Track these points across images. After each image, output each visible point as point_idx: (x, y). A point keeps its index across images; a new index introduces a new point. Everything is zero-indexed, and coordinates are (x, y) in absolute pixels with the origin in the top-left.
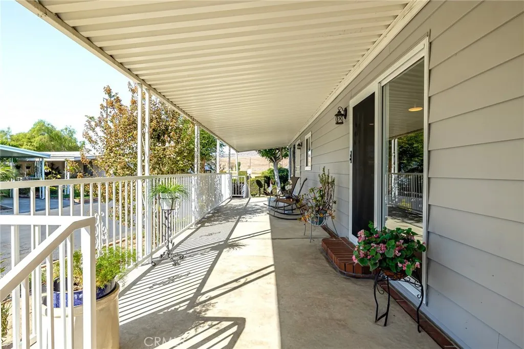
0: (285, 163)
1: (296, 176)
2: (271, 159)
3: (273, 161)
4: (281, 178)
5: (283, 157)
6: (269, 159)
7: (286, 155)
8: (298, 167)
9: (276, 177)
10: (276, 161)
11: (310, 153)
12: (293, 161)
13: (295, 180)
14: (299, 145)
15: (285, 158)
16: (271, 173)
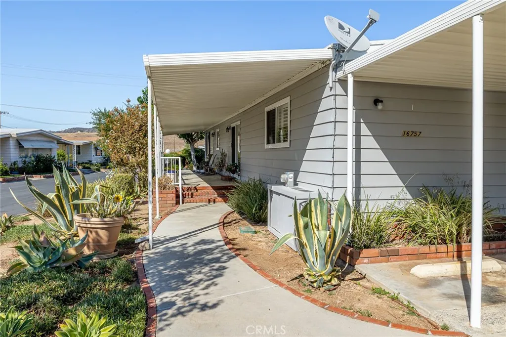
0: (201, 145)
1: (211, 154)
2: (188, 140)
3: (190, 142)
4: (196, 157)
5: (199, 138)
6: (186, 141)
7: (202, 138)
8: (212, 148)
9: (192, 157)
10: (192, 142)
11: (219, 139)
12: (208, 143)
13: (210, 156)
14: (212, 134)
15: (201, 140)
16: (186, 153)
